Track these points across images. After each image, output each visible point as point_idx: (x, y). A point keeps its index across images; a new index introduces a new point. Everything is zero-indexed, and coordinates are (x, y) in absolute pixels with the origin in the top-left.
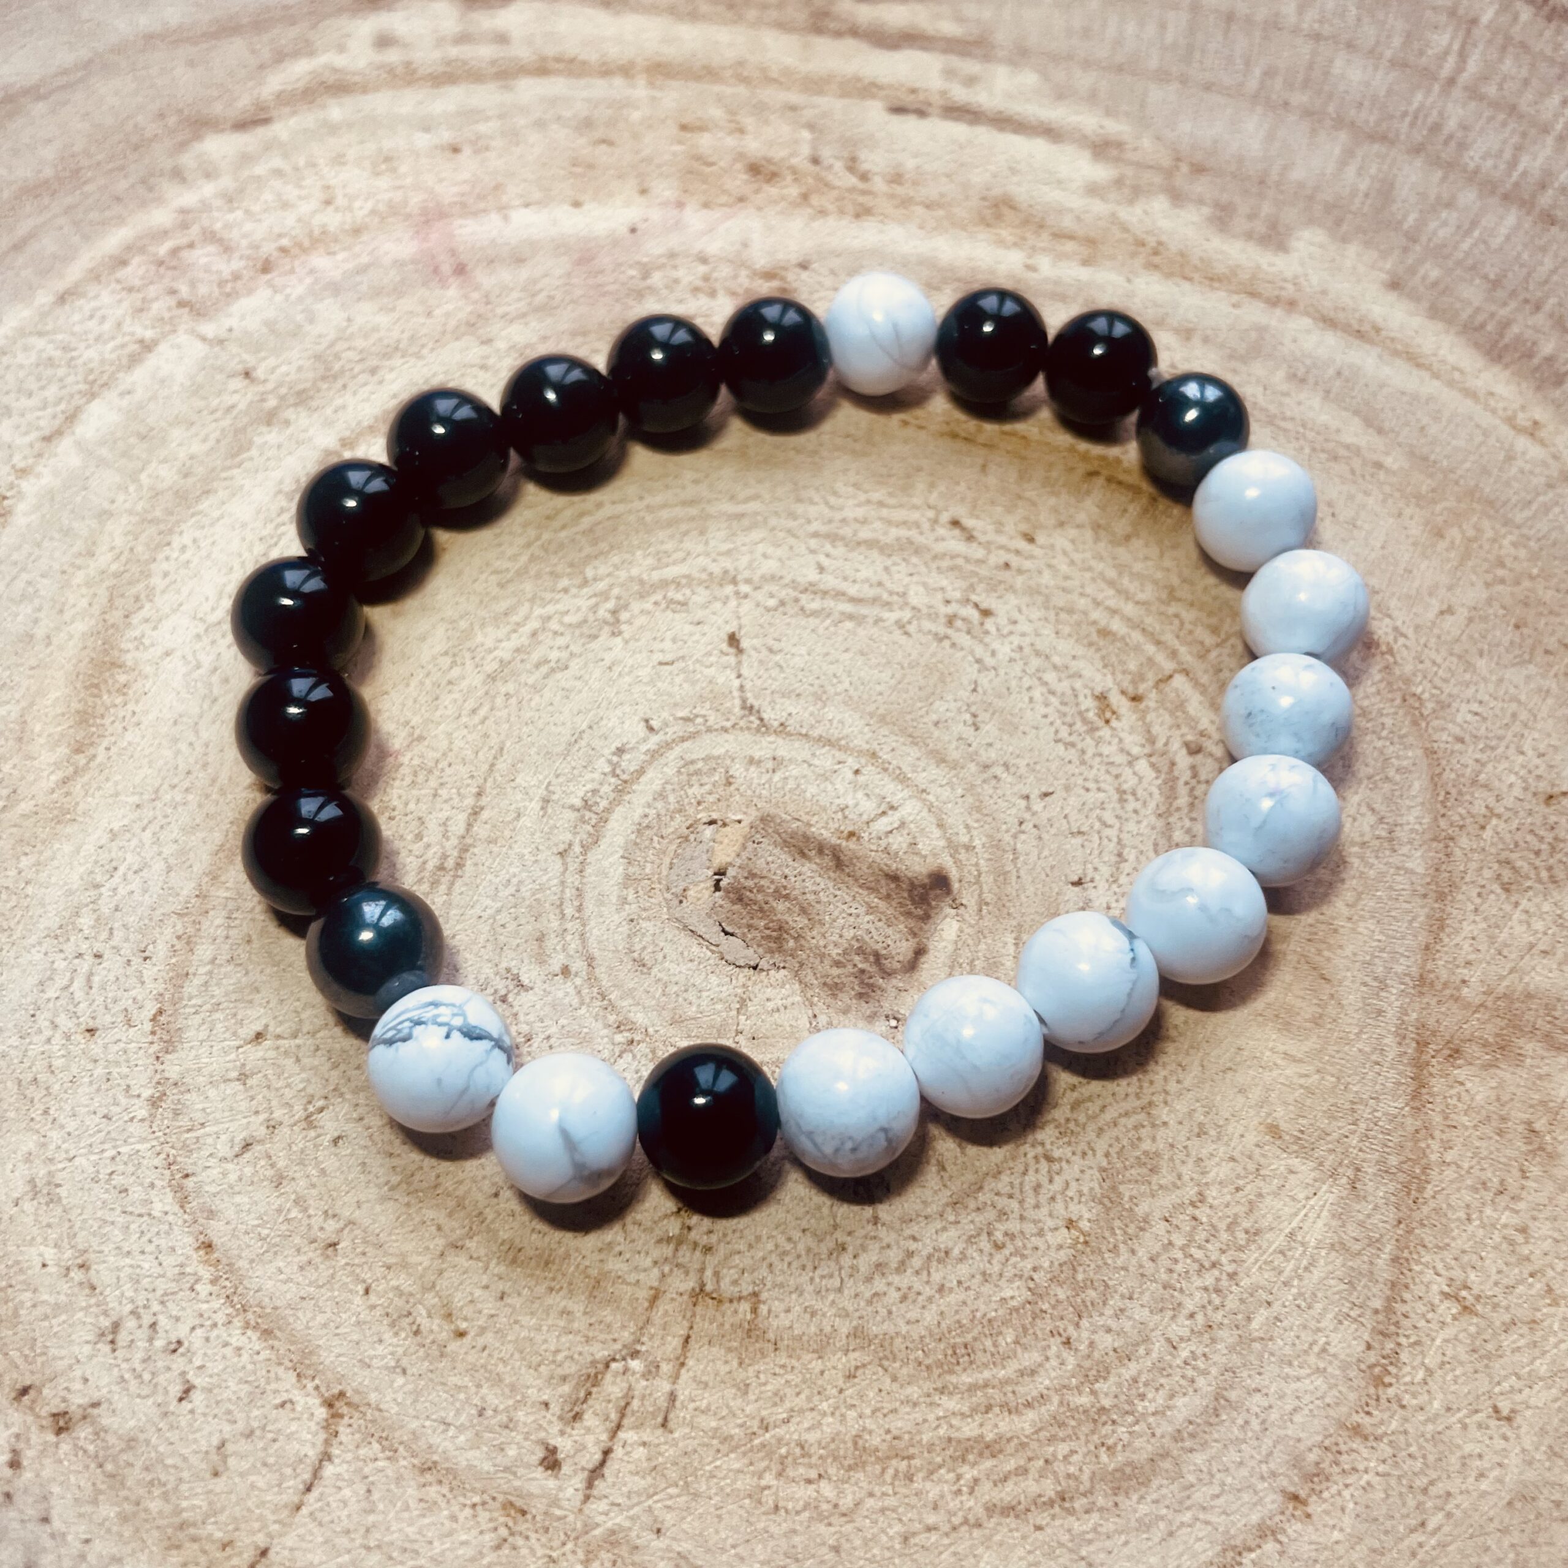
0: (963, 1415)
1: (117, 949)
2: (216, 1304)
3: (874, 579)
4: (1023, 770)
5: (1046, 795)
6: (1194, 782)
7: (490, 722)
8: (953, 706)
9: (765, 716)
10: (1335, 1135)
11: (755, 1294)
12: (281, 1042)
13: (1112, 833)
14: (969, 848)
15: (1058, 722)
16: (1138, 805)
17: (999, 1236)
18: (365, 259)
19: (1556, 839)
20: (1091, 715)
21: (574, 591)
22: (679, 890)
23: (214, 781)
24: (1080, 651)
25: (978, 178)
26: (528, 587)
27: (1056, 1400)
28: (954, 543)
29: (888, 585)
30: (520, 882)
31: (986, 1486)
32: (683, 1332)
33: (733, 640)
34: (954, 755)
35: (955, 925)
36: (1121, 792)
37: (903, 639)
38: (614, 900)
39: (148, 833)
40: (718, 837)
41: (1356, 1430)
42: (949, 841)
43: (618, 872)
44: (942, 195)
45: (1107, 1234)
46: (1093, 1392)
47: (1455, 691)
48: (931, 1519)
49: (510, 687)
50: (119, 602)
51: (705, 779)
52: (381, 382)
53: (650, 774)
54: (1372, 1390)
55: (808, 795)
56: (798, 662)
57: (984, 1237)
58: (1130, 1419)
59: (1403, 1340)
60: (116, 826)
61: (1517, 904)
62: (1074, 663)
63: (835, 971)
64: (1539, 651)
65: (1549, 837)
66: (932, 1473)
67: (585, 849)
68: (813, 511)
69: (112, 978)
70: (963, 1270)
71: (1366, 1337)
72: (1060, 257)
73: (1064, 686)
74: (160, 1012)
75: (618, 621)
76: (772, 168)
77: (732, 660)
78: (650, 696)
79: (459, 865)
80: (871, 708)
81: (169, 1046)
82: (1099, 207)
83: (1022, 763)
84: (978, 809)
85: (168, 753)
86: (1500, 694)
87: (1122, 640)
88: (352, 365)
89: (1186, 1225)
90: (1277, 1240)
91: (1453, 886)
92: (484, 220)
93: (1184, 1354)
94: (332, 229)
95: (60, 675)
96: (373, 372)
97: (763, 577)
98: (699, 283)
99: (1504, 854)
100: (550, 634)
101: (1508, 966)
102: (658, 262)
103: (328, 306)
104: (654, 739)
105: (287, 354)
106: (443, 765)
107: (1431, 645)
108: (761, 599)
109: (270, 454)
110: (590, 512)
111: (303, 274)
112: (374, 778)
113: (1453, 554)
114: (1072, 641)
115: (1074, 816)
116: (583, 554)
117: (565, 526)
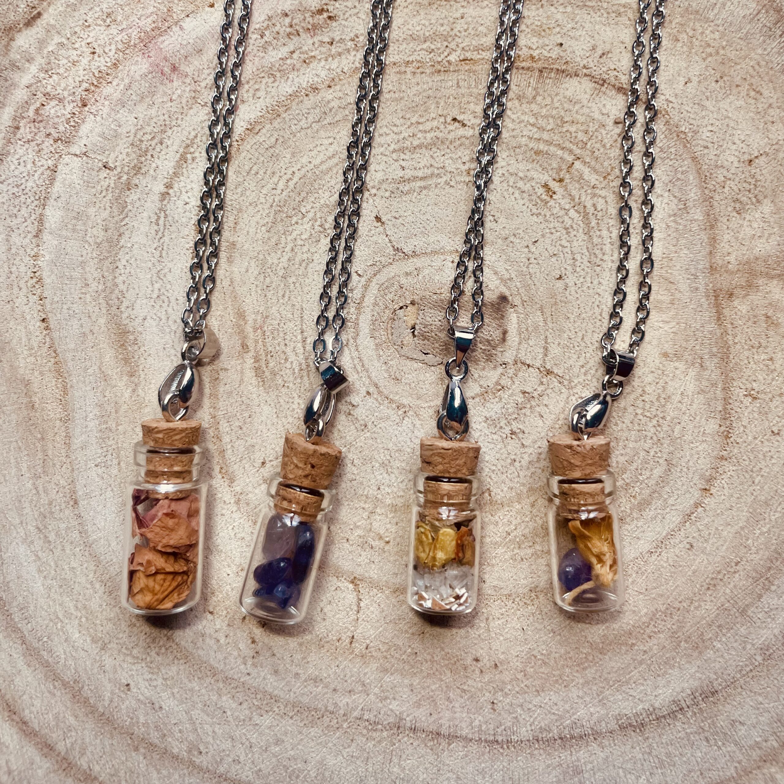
4: (522, 234)
6: (596, 213)
7: (292, 298)
9: (405, 251)
10: (690, 348)
13: (568, 250)
14: (511, 279)
15: (530, 206)
16: (575, 233)
18: (127, 81)
19: (756, 181)
20: (543, 196)
22: (399, 343)
24: (530, 166)
26: (280, 227)
28: (457, 130)
35: (515, 315)
36: (566, 229)
40: (407, 314)
41: (722, 458)
42: (501, 279)
47: (700, 123)
49: (293, 279)
50: (111, 303)
51: (391, 290)
52: (167, 147)
53: (367, 297)
54: (725, 441)
55: (436, 280)
56: (410, 219)
58: (638, 484)
59: (732, 419)
61: (745, 218)
62: (529, 173)
65: (753, 181)
71: (719, 422)
73: (527, 188)
74: (221, 468)
77: (381, 229)
81: (232, 480)
83: (520, 231)
84: (509, 261)
85: (169, 363)
86: (720, 117)
87: (547, 153)
88: (150, 142)
89: (641, 405)
90: (676, 398)
91: (716, 220)
92: (172, 33)
93: (652, 453)
94: (103, 68)
95: (105, 345)
96: (161, 143)
97: (380, 183)
98: (289, 30)
99: (735, 197)
100: (299, 247)
101: (746, 248)
102: (265, 25)
103: (123, 115)
104: (363, 280)
105: (117, 149)
106: (282, 325)
107: (685, 103)
108: (382, 194)
109: (137, 204)
110: (291, 179)
111: (102, 100)
112: (256, 342)
113: (685, 49)
114: (525, 162)
115: (549, 248)
116: (297, 201)
117: (282, 190)
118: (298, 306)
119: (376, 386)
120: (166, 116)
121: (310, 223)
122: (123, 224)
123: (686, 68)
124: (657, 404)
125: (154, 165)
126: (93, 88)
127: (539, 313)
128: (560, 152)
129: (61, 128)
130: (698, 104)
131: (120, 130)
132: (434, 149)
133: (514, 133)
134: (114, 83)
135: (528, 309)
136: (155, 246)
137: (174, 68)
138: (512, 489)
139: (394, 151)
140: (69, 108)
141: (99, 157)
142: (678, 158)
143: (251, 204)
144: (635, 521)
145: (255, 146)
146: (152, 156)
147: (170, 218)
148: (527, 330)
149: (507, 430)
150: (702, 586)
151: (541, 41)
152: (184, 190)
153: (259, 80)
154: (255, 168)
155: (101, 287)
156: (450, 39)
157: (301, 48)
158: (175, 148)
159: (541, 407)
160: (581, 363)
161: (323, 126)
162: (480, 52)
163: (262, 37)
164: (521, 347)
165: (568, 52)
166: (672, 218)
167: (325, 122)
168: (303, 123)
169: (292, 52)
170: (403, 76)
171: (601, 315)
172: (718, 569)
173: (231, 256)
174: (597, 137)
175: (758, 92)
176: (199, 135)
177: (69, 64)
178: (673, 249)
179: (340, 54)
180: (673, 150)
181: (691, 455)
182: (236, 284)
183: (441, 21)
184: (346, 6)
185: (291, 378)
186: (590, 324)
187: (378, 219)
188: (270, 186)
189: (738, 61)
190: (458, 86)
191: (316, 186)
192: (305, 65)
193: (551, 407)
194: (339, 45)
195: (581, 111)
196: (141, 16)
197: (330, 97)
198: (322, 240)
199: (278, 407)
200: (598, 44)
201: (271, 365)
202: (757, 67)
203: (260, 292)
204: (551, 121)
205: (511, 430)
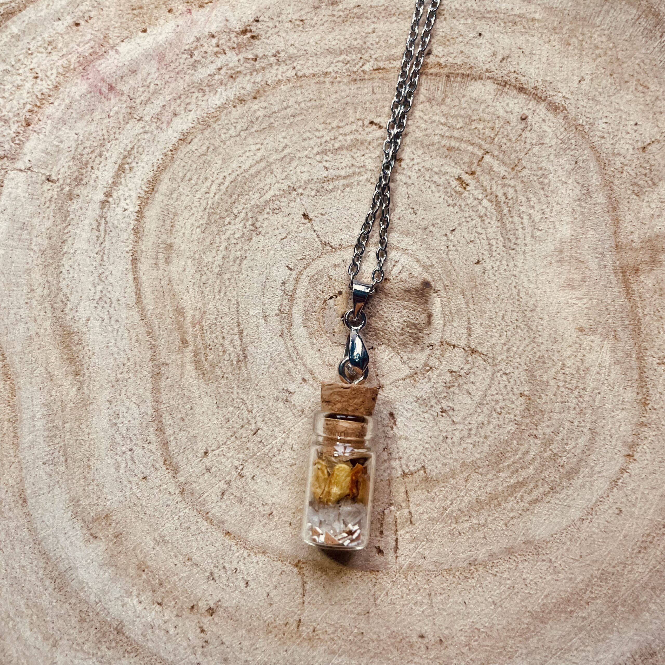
0: (510, 477)
1: (136, 445)
2: (241, 551)
3: (350, 164)
4: (440, 224)
5: (453, 230)
6: (507, 201)
7: (228, 293)
9: (332, 244)
10: (603, 322)
11: (423, 467)
12: (214, 452)
13: (483, 236)
14: (432, 266)
15: (446, 197)
16: (489, 220)
17: (499, 410)
18: (67, 101)
19: (651, 166)
20: (458, 188)
21: (233, 222)
22: (331, 331)
24: (443, 162)
26: (214, 228)
27: (538, 457)
28: (375, 132)
29: (357, 165)
30: (271, 353)
31: (526, 496)
32: (404, 490)
34: (411, 228)
35: (439, 299)
36: (481, 217)
38: (309, 345)
40: (337, 303)
41: (642, 424)
42: (424, 267)
43: (305, 334)
45: (535, 393)
46: (551, 450)
47: (595, 116)
48: (512, 515)
49: (228, 275)
50: (56, 306)
51: (321, 281)
52: (106, 159)
53: (299, 289)
54: (643, 408)
56: (335, 215)
57: (494, 413)
58: (565, 453)
59: (648, 386)
60: (109, 398)
61: (643, 200)
62: (443, 168)
63: (402, 337)
64: (623, 83)
65: (647, 166)
66: (506, 500)
67: (289, 329)
68: (312, 143)
69: (140, 455)
70: (491, 427)
71: (636, 390)
73: (443, 180)
74: (165, 460)
75: (256, 228)
77: (309, 225)
78: (284, 256)
79: (245, 357)
81: (176, 471)
83: (438, 221)
84: (429, 248)
85: (112, 361)
86: (613, 110)
87: (458, 149)
88: (90, 156)
89: (562, 378)
90: (595, 369)
91: (617, 202)
92: (108, 57)
93: (576, 423)
94: (45, 91)
95: (51, 347)
96: (100, 156)
97: (305, 183)
98: (216, 49)
99: (633, 181)
100: (232, 245)
101: (647, 227)
102: (194, 46)
103: (64, 131)
104: (294, 273)
105: (60, 163)
106: (219, 319)
107: (580, 99)
108: (308, 193)
109: (79, 213)
110: (222, 183)
111: (45, 119)
112: (195, 336)
113: (576, 51)
114: (438, 158)
115: (466, 236)
116: (229, 203)
117: (215, 194)
118: (233, 301)
119: (311, 373)
120: (105, 131)
121: (242, 223)
122: (65, 231)
123: (579, 68)
124: (577, 376)
125: (94, 176)
126: (36, 109)
127: (460, 296)
128: (470, 148)
129: (7, 147)
130: (592, 99)
131: (62, 146)
132: (354, 150)
133: (428, 132)
134: (56, 104)
135: (450, 293)
136: (97, 250)
137: (111, 88)
138: (446, 465)
139: (318, 153)
140: (14, 127)
141: (43, 171)
142: (578, 148)
143: (186, 208)
144: (565, 490)
145: (188, 155)
146: (92, 168)
147: (110, 224)
148: (450, 312)
149: (437, 409)
150: (634, 550)
151: (446, 50)
152: (122, 198)
153: (190, 95)
154: (189, 175)
155: (46, 292)
156: (363, 52)
157: (227, 65)
158: (113, 159)
159: (469, 385)
160: (503, 341)
161: (251, 134)
162: (392, 61)
163: (191, 57)
164: (446, 329)
165: (472, 58)
166: (577, 203)
167: (253, 130)
168: (232, 132)
169: (220, 69)
170: (322, 86)
171: (518, 295)
172: (647, 532)
173: (169, 257)
174: (503, 133)
175: (645, 87)
176: (136, 147)
177: (14, 89)
178: (581, 231)
179: (263, 69)
180: (573, 141)
181: (613, 424)
182: (174, 283)
183: (354, 36)
184: (267, 26)
185: (230, 370)
186: (508, 304)
187: (305, 216)
188: (203, 190)
189: (625, 60)
190: (373, 93)
191: (247, 189)
192: (231, 80)
193: (478, 384)
194: (262, 60)
195: (487, 111)
196: (80, 42)
197: (256, 107)
198: (254, 238)
199: (218, 396)
200: (497, 50)
201: (210, 358)
202: (642, 65)
203: (197, 289)
204: (460, 120)
205: (442, 408)
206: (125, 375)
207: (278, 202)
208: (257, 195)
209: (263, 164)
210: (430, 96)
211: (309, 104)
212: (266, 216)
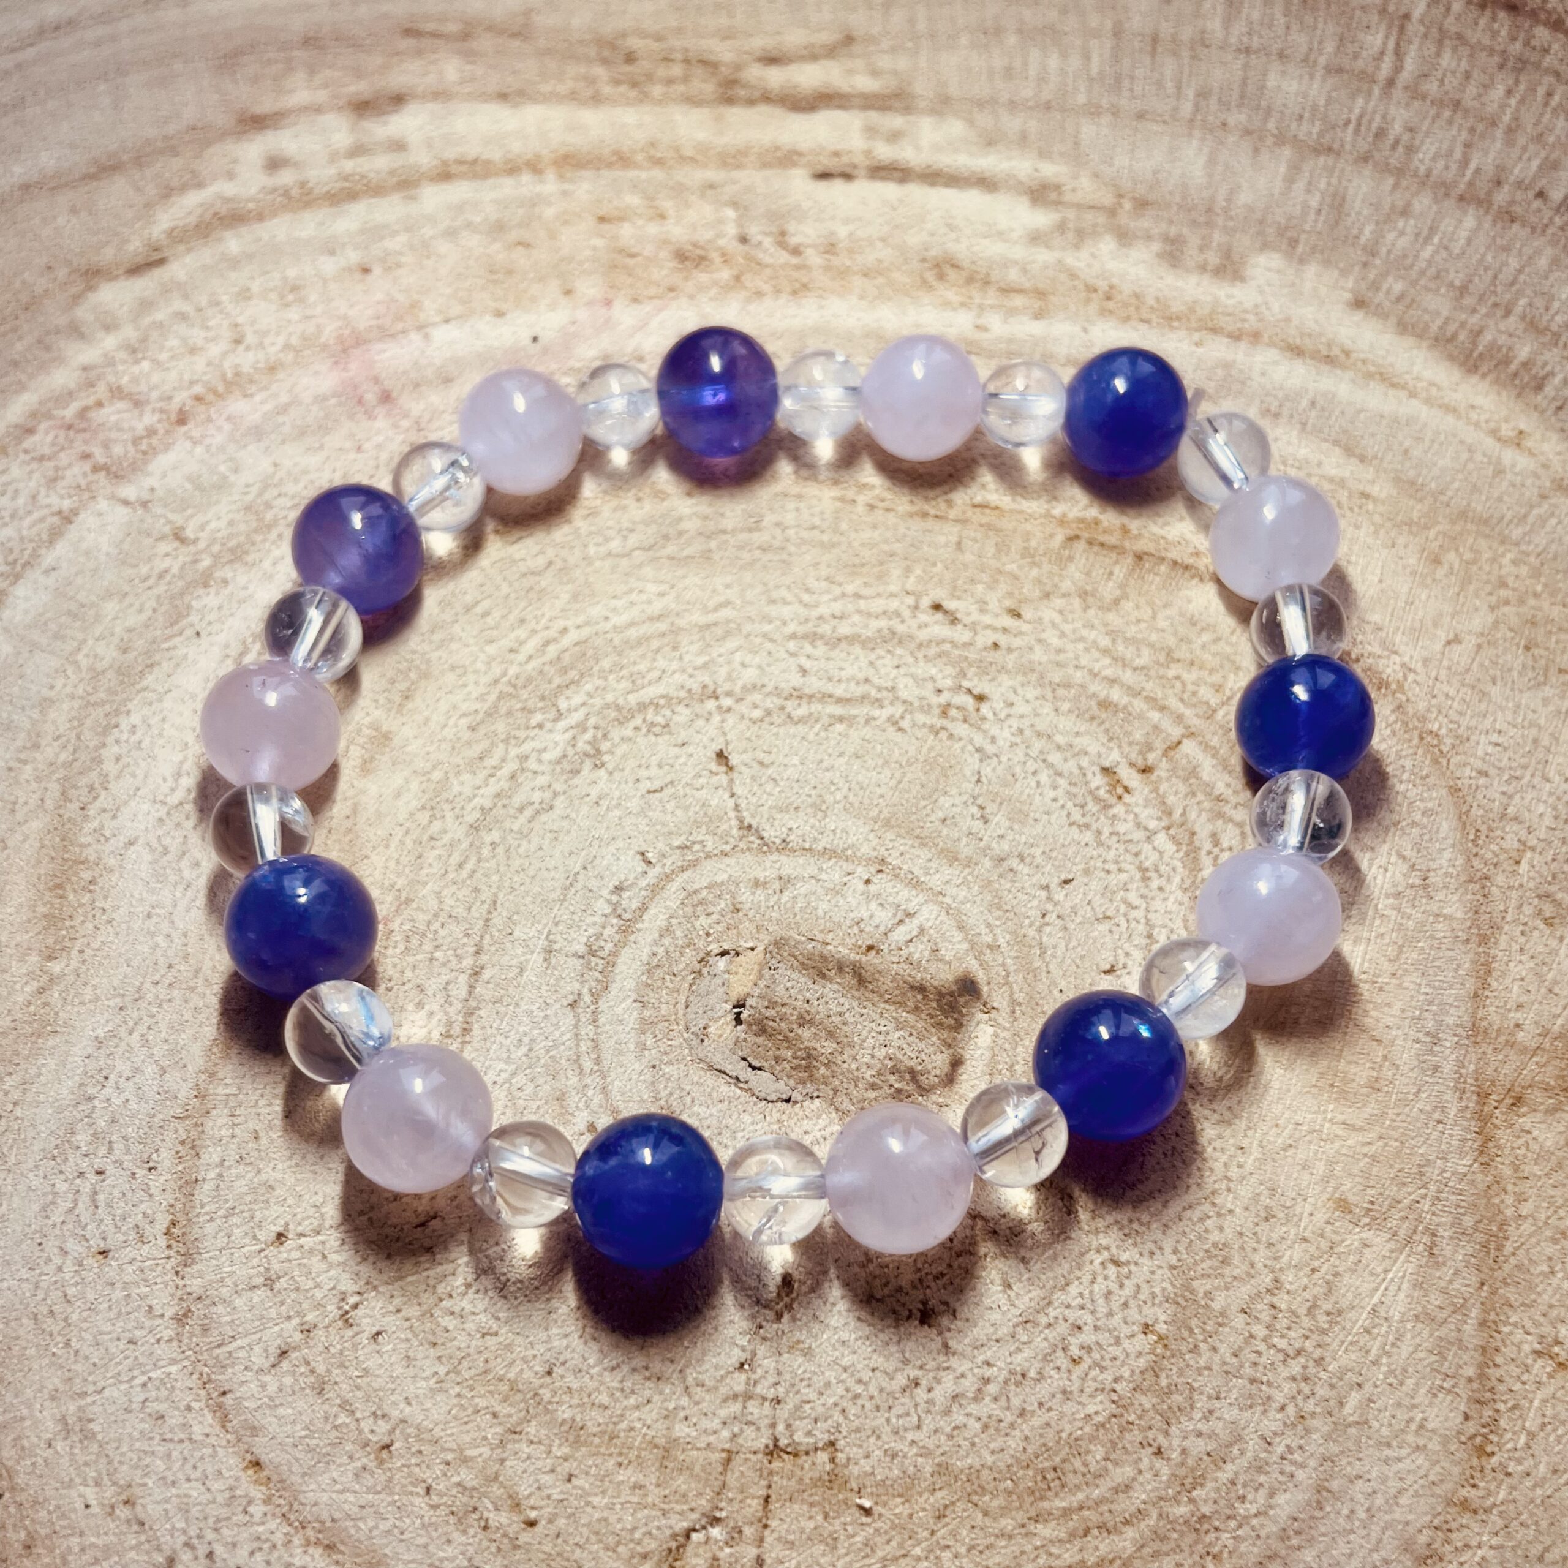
1: (119, 1163)
3: (861, 676)
4: (1039, 859)
5: (1066, 882)
6: (1216, 850)
7: (478, 875)
8: (958, 800)
9: (765, 834)
11: (832, 1443)
12: (303, 1240)
13: (1139, 914)
14: (994, 948)
15: (1070, 805)
16: (1162, 882)
17: (1074, 1350)
18: (284, 400)
20: (1102, 793)
21: (548, 725)
22: (699, 1029)
23: (197, 971)
24: (1083, 727)
25: (914, 239)
26: (500, 727)
27: (1154, 1513)
28: (938, 628)
29: (876, 680)
30: (533, 1040)
32: (762, 1492)
33: (720, 755)
34: (966, 850)
35: (989, 1031)
36: (1143, 870)
37: (898, 737)
38: (632, 1047)
39: (136, 1036)
40: (733, 969)
41: (1465, 1505)
42: (973, 944)
43: (632, 1019)
44: (880, 261)
45: (1185, 1333)
47: (1473, 723)
49: (495, 835)
50: (72, 793)
51: (711, 909)
53: (652, 911)
54: (1475, 1462)
55: (820, 912)
56: (792, 773)
57: (1060, 1353)
58: (1233, 1524)
59: (1500, 1406)
60: (100, 1032)
62: (1077, 741)
64: (1553, 671)
67: (596, 997)
68: (786, 611)
69: (117, 1194)
70: (1043, 1390)
71: (1463, 1407)
72: (1011, 312)
73: (1071, 766)
74: (173, 1224)
75: (598, 751)
76: (699, 252)
77: (723, 779)
78: (642, 827)
79: (466, 1031)
80: (874, 813)
81: (188, 1259)
82: (1043, 256)
83: (1038, 852)
84: (999, 908)
85: (145, 948)
86: (1518, 721)
87: (1124, 710)
89: (1265, 1315)
90: (1361, 1319)
91: (1495, 927)
92: (404, 342)
94: (246, 369)
95: (20, 878)
97: (744, 688)
99: (1543, 888)
100: (529, 775)
103: (251, 453)
104: (653, 873)
105: (215, 509)
106: (436, 926)
107: (1443, 678)
108: (744, 711)
109: (211, 617)
110: (555, 640)
111: (221, 421)
113: (1453, 580)
114: (1073, 717)
115: (1097, 901)
116: (554, 685)
117: (530, 657)
118: (486, 895)
119: (616, 1115)
120: (338, 474)
121: (570, 734)
122: (166, 645)
123: (1451, 616)
126: (212, 398)
128: (1155, 716)
129: (119, 451)
130: (1473, 687)
131: (233, 478)
132: (880, 652)
133: (1061, 657)
134: (258, 399)
135: (1023, 1023)
137: (387, 399)
138: (894, 1456)
139: (793, 636)
140: (151, 420)
141: (172, 516)
142: (1418, 781)
143: (453, 668)
148: (1011, 1068)
149: (914, 1300)
154: (486, 604)
155: (64, 757)
156: (960, 464)
159: (1011, 1262)
160: (1129, 1178)
161: (655, 560)
162: (1018, 498)
166: (1392, 901)
167: (663, 553)
168: (615, 545)
173: (372, 759)
177: (183, 350)
181: (1384, 1480)
182: (362, 817)
187: (723, 757)
188: (507, 643)
190: (959, 548)
191: (606, 666)
195: (1214, 648)
197: (687, 511)
198: (585, 772)
203: (410, 845)
204: (1146, 652)
205: (924, 1303)
206: (162, 991)
207: (668, 713)
208: (625, 684)
209: (662, 626)
210: (1089, 588)
211: (805, 534)
212: (628, 732)
